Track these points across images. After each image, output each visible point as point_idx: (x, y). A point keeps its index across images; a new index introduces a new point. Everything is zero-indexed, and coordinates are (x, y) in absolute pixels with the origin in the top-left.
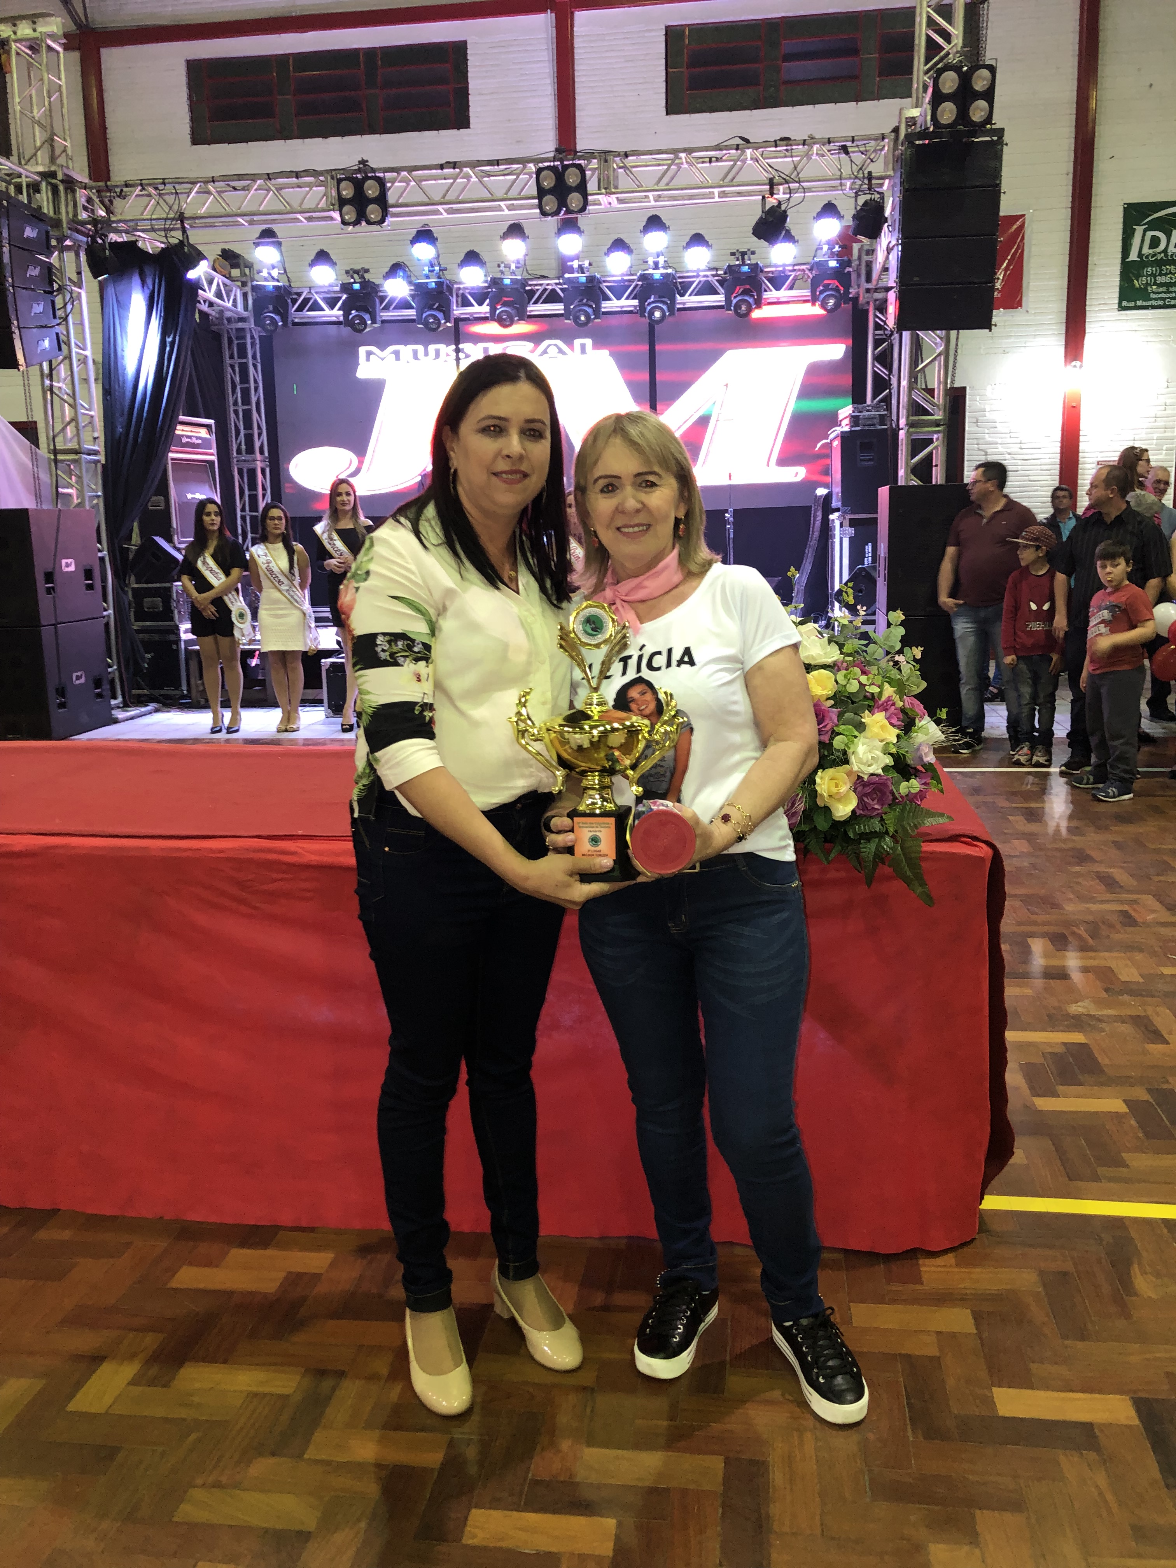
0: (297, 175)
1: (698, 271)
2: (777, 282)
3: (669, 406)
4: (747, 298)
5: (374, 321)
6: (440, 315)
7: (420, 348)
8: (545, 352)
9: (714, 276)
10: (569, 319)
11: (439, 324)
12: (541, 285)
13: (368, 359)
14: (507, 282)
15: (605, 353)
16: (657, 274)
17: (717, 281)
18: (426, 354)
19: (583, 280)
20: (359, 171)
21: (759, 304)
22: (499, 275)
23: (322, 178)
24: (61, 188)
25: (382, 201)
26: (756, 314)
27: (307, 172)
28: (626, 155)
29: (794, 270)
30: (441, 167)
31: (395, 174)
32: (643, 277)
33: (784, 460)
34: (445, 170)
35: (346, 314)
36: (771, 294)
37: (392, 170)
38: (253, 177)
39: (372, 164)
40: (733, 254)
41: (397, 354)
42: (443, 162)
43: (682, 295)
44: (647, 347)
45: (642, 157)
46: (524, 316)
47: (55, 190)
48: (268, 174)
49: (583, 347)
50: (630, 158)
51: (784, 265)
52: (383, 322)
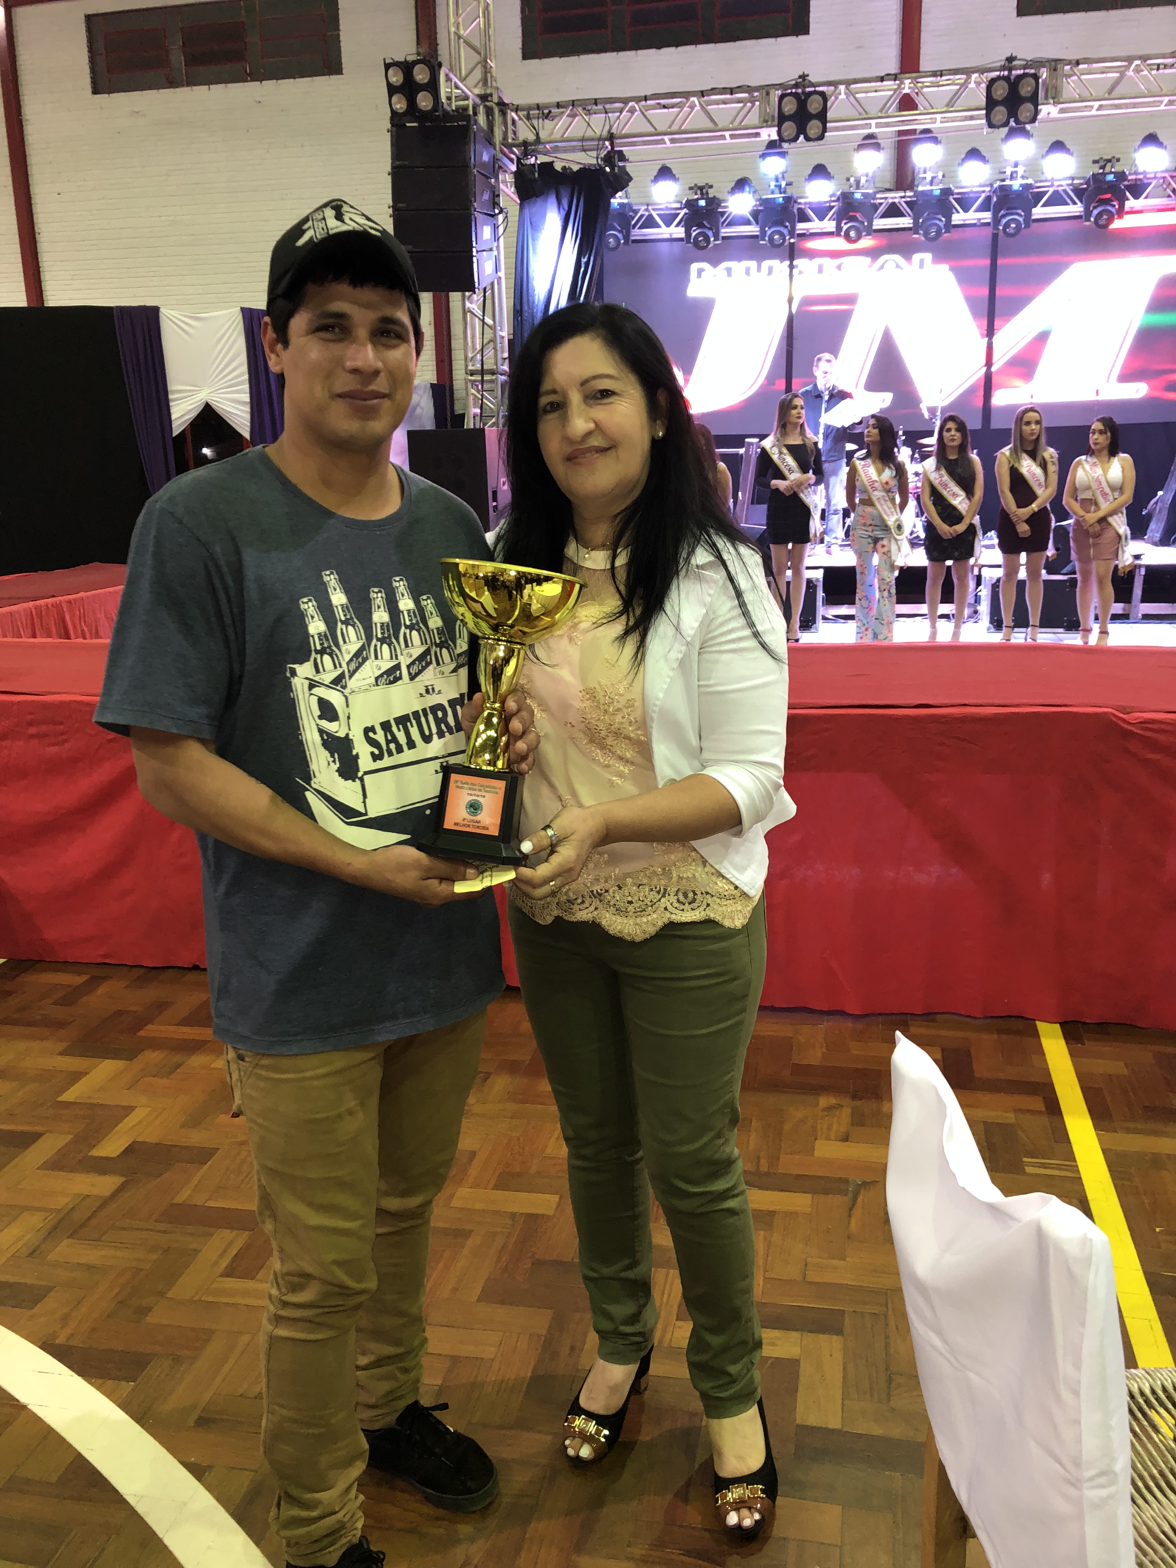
0: (732, 91)
1: (1052, 180)
2: (1137, 189)
3: (1008, 321)
4: (1110, 208)
5: (716, 238)
6: (785, 231)
7: (753, 264)
8: (882, 267)
9: (1068, 185)
10: (918, 233)
11: (784, 240)
12: (886, 198)
13: (699, 275)
14: (858, 196)
15: (944, 268)
16: (1016, 185)
17: (1072, 190)
18: (759, 269)
19: (937, 193)
20: (796, 86)
21: (1121, 213)
22: (846, 189)
23: (756, 94)
24: (496, 110)
25: (822, 116)
26: (1117, 224)
27: (740, 89)
28: (1078, 63)
29: (1155, 178)
30: (882, 79)
31: (832, 88)
32: (1002, 188)
33: (1126, 376)
34: (885, 83)
35: (688, 233)
36: (1131, 203)
37: (829, 84)
38: (686, 95)
39: (812, 79)
40: (1095, 162)
41: (729, 271)
42: (883, 74)
43: (1035, 206)
44: (988, 262)
45: (1095, 65)
46: (871, 231)
47: (489, 112)
48: (702, 92)
49: (922, 263)
50: (1081, 66)
51: (1144, 173)
52: (724, 238)
